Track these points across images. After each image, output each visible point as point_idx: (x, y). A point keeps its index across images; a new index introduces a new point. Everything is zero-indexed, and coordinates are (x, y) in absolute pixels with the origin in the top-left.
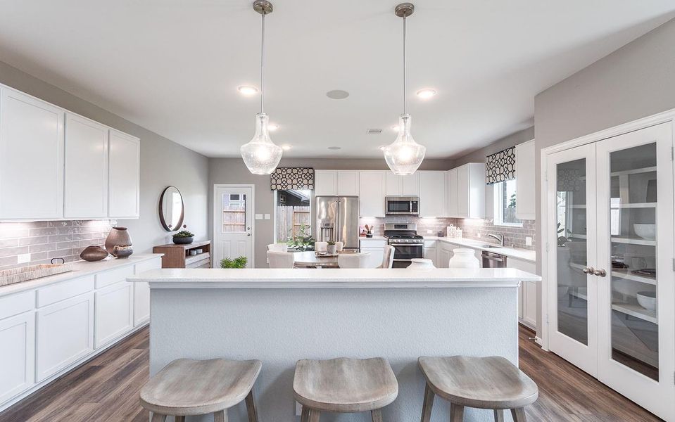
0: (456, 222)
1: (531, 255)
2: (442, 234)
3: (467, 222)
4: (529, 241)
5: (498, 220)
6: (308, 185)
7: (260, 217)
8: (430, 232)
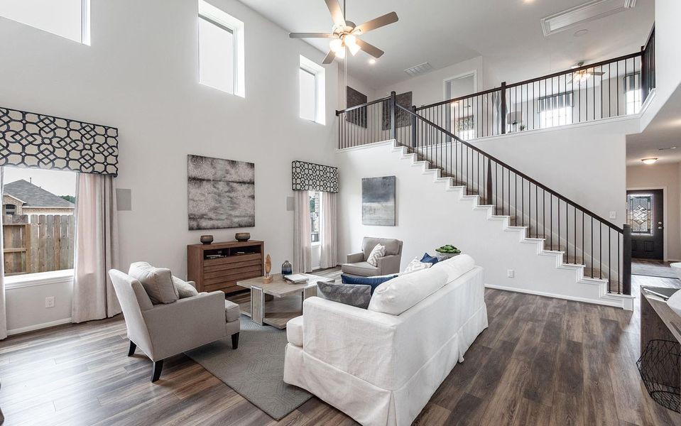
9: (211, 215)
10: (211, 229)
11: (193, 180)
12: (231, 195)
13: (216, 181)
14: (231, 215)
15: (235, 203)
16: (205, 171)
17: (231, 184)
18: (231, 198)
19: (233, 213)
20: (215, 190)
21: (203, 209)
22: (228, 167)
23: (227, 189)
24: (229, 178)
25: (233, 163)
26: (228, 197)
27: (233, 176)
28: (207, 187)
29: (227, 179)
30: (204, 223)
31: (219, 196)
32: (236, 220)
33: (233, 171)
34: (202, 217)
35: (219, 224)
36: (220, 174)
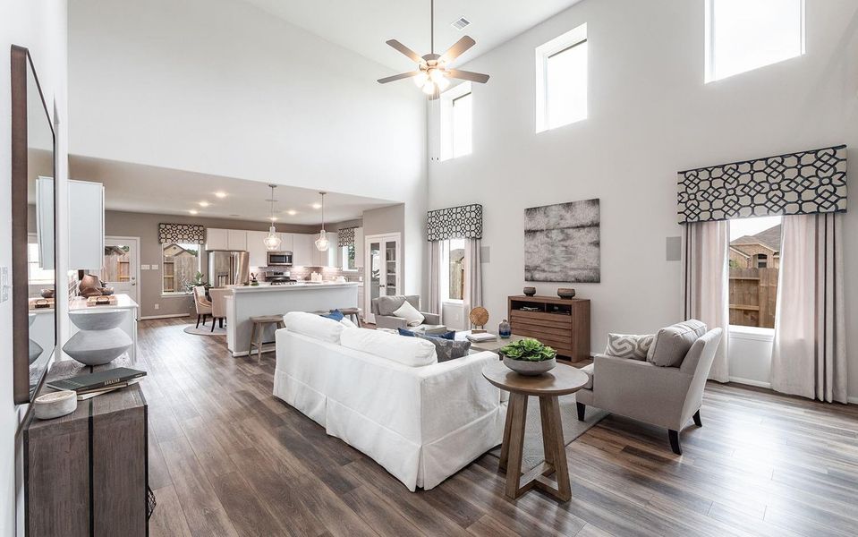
0: (318, 270)
1: (362, 284)
2: (307, 279)
3: (325, 269)
4: (361, 278)
5: (345, 268)
6: (199, 240)
7: (146, 267)
8: (299, 277)
9: (544, 266)
10: (543, 281)
11: (530, 233)
12: (566, 244)
13: (549, 230)
14: (566, 267)
15: (571, 253)
16: (540, 222)
17: (566, 230)
18: (566, 247)
19: (568, 265)
20: (549, 240)
21: (536, 261)
22: (563, 212)
23: (561, 237)
24: (563, 224)
25: (568, 205)
26: (563, 246)
27: (570, 220)
28: (540, 237)
29: (561, 226)
30: (537, 275)
31: (552, 246)
32: (572, 273)
33: (568, 215)
34: (535, 268)
35: (552, 276)
36: (553, 221)
